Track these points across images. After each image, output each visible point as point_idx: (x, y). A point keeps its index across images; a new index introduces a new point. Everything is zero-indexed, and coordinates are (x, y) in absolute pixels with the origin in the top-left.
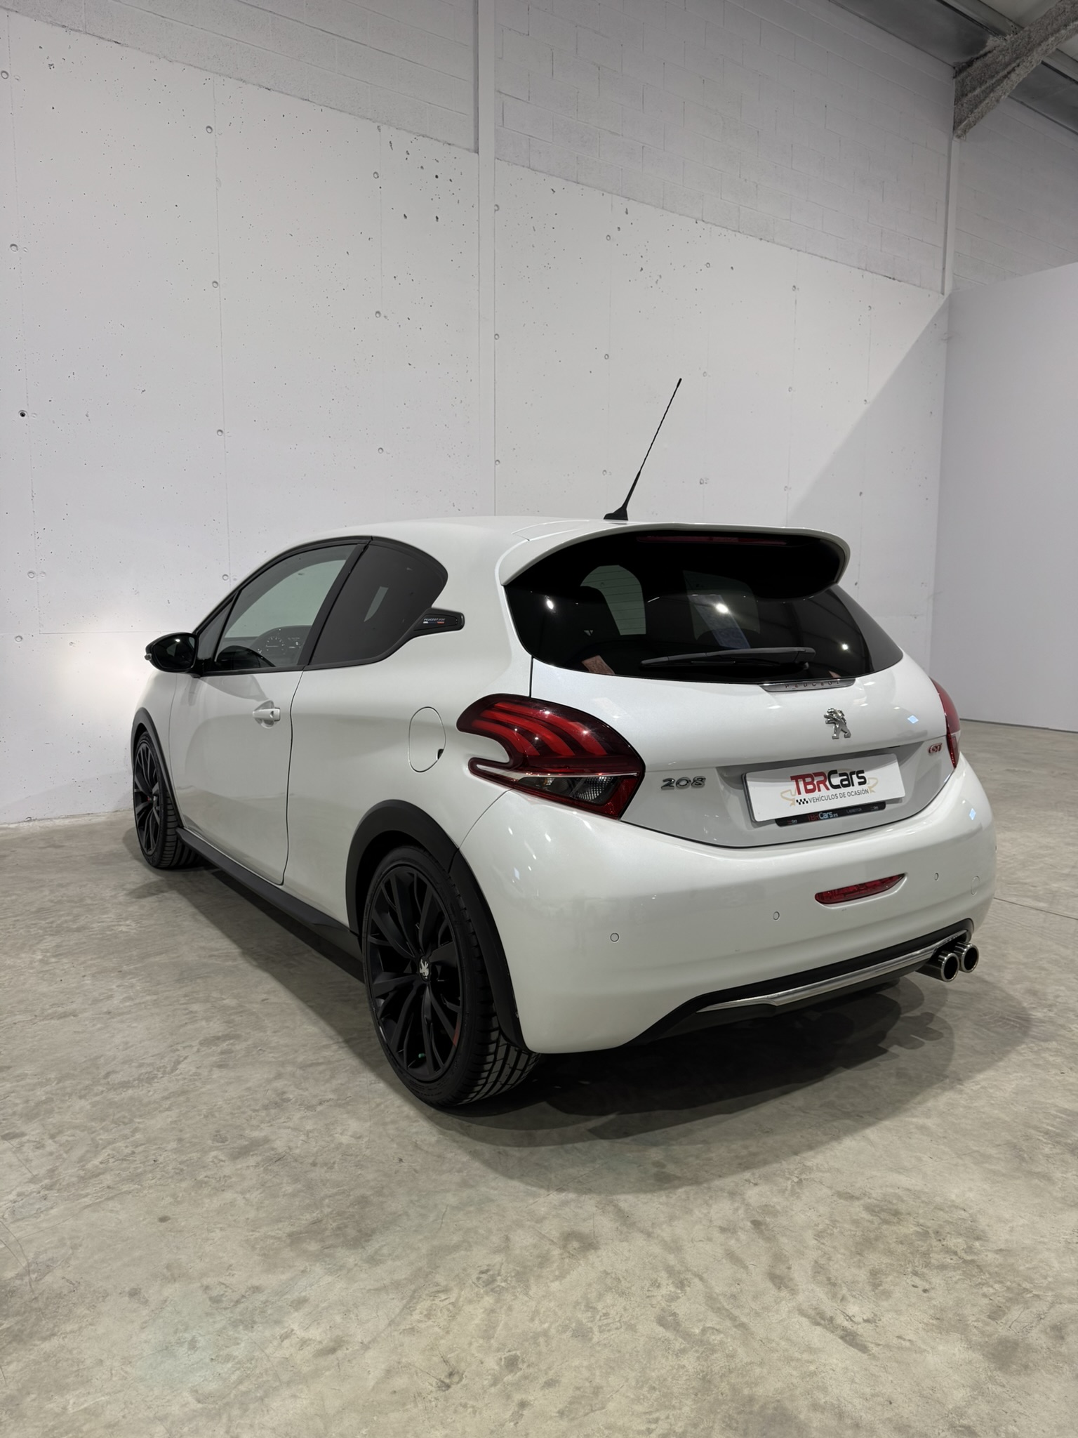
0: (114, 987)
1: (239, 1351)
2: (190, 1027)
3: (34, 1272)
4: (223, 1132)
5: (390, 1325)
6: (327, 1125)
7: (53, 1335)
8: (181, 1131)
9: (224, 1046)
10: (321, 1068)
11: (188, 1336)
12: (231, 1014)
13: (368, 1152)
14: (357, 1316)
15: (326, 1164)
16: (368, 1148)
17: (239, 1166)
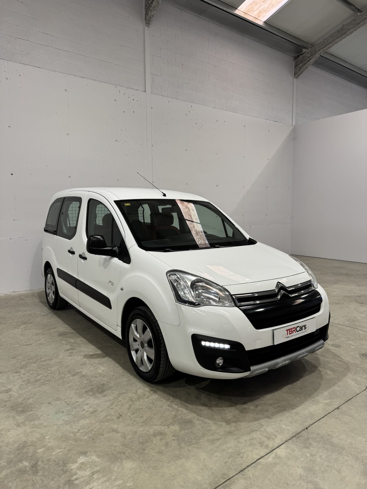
0: (41, 337)
1: (73, 413)
2: (61, 347)
3: (26, 399)
4: (70, 371)
5: (107, 408)
6: (96, 369)
7: (31, 411)
8: (59, 370)
9: (70, 351)
10: (95, 356)
11: (62, 411)
12: (72, 344)
13: (106, 374)
14: (100, 406)
15: (95, 377)
16: (106, 373)
17: (74, 378)
